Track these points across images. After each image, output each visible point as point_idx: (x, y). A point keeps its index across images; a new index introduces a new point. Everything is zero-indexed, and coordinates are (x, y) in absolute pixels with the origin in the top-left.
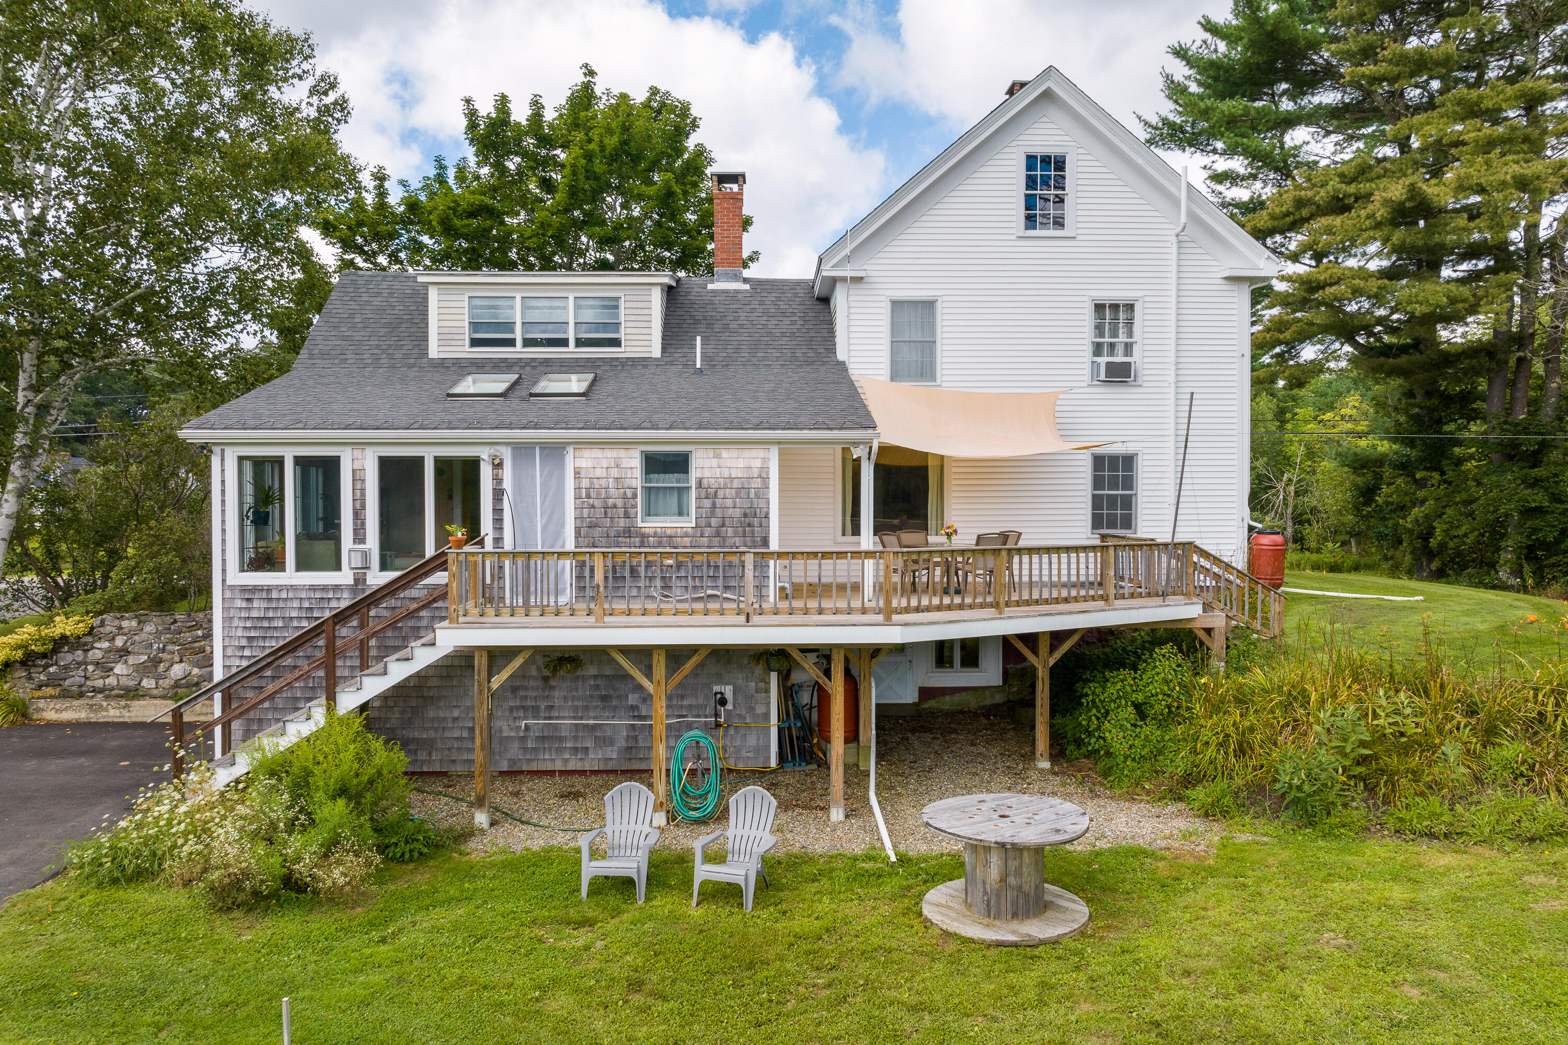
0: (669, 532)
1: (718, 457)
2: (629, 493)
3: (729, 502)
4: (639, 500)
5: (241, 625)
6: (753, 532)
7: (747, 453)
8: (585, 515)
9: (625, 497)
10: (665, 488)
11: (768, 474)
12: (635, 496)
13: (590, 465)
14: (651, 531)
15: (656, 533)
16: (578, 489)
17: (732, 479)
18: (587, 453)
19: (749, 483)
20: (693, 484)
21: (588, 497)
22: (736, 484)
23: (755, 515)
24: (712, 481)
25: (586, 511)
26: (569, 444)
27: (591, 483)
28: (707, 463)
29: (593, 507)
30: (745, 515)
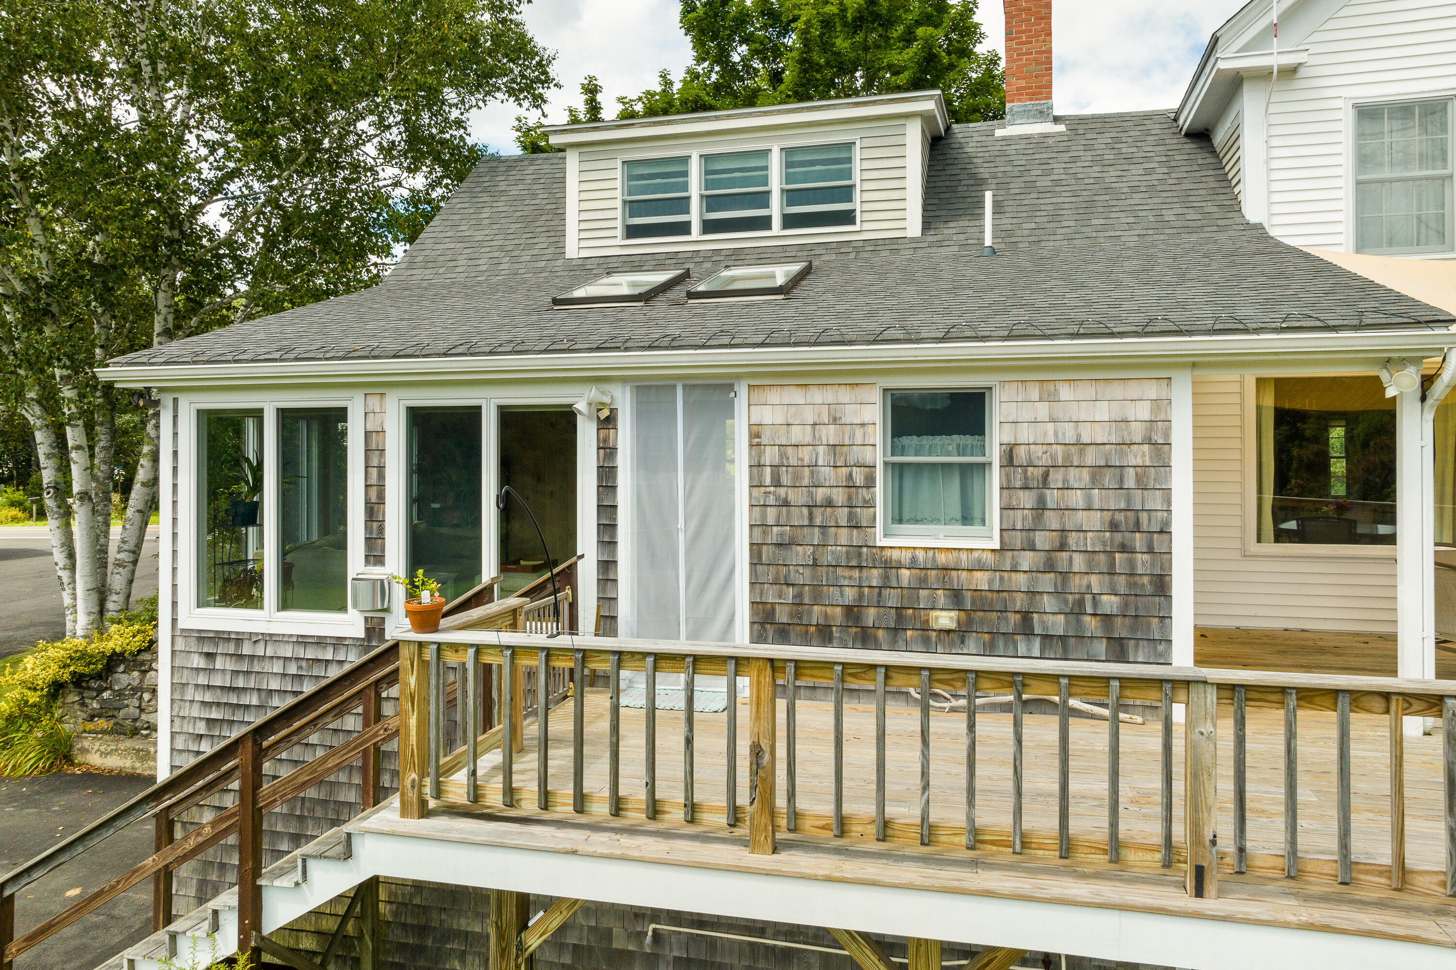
0: (942, 558)
1: (1052, 398)
2: (859, 477)
3: (1077, 498)
4: (879, 490)
5: (198, 698)
6: (1132, 563)
7: (1117, 391)
8: (771, 521)
9: (850, 485)
10: (934, 465)
11: (1167, 433)
12: (870, 483)
13: (780, 419)
14: (905, 557)
15: (914, 559)
16: (756, 466)
17: (1081, 446)
18: (774, 396)
19: (1122, 455)
20: (995, 455)
21: (777, 483)
22: (1091, 457)
23: (1137, 527)
24: (1038, 450)
25: (771, 515)
26: (739, 377)
27: (783, 455)
28: (1026, 413)
29: (786, 504)
30: (1114, 527)
